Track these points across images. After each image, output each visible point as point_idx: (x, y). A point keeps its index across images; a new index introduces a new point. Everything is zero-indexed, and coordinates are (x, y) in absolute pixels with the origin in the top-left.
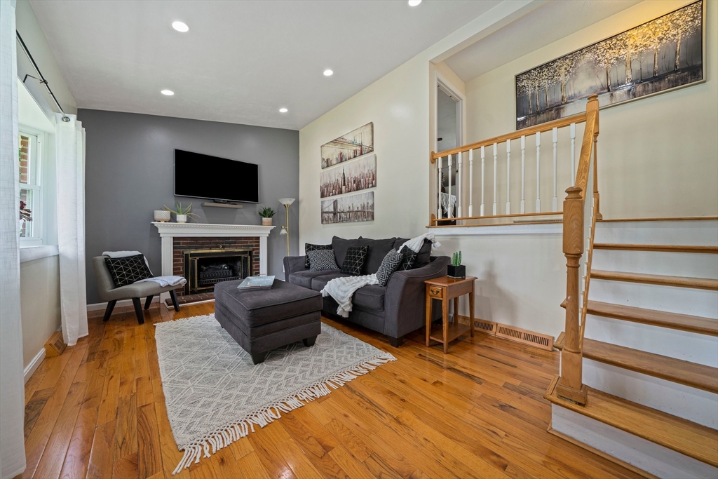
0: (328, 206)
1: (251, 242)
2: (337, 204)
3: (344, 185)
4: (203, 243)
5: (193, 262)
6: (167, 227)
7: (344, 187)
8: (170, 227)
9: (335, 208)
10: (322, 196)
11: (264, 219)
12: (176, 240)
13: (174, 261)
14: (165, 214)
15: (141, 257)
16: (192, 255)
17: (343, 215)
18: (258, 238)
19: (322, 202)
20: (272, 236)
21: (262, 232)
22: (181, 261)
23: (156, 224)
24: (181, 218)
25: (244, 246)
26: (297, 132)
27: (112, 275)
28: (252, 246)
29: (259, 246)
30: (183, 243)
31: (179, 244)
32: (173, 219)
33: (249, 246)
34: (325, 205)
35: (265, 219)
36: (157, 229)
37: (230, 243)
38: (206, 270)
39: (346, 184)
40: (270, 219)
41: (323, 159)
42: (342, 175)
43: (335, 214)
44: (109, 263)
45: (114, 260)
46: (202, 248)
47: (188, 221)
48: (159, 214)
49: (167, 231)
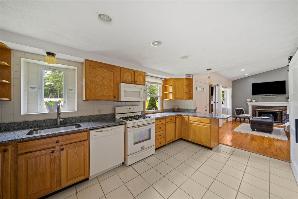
5: (257, 112)
8: (251, 103)
12: (253, 106)
15: (243, 109)
16: (257, 110)
18: (286, 107)
21: (288, 105)
22: (254, 111)
24: (254, 101)
25: (278, 109)
27: (237, 113)
30: (255, 107)
32: (251, 101)
33: (281, 109)
36: (247, 103)
37: (272, 108)
38: (263, 115)
44: (236, 110)
46: (261, 109)
47: (256, 101)
48: (248, 100)
49: (249, 104)
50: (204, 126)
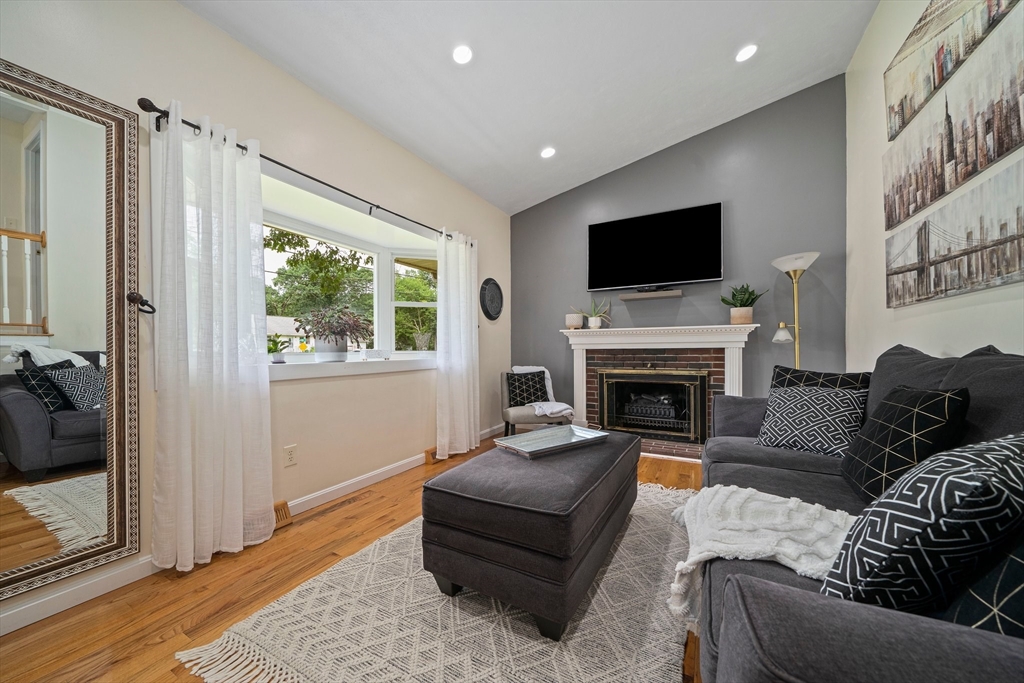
0: (904, 251)
1: (705, 359)
2: (927, 235)
3: (952, 156)
4: (624, 359)
5: (610, 386)
6: (578, 336)
7: (949, 168)
9: (923, 250)
10: (891, 224)
12: (590, 355)
13: (588, 382)
14: (576, 319)
15: (541, 374)
16: (608, 376)
17: (947, 269)
18: (722, 351)
19: (889, 243)
20: (754, 345)
21: (731, 337)
22: (595, 383)
23: (566, 332)
24: (594, 322)
25: (692, 366)
27: (510, 393)
28: (708, 366)
29: (723, 366)
30: (599, 359)
31: (593, 359)
32: (585, 324)
33: (700, 367)
34: (895, 251)
35: (735, 312)
36: (567, 338)
37: (665, 359)
38: (636, 401)
39: (958, 151)
40: (749, 310)
41: (891, 108)
42: (942, 129)
43: (921, 270)
44: (509, 379)
46: (622, 366)
47: (604, 325)
48: (569, 319)
49: (577, 340)
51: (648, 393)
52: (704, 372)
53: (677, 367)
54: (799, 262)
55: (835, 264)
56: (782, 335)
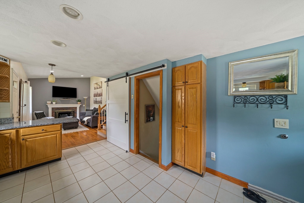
5: (57, 114)
6: (50, 105)
7: (97, 95)
8: (51, 105)
9: (96, 100)
10: (94, 96)
11: (78, 102)
12: (53, 108)
13: (52, 113)
14: (50, 102)
15: (43, 112)
16: (57, 112)
17: (97, 102)
18: (76, 107)
19: (94, 98)
20: (81, 107)
21: (78, 106)
22: (54, 113)
23: (47, 104)
24: (54, 103)
25: (72, 109)
26: (90, 78)
27: (37, 116)
29: (77, 109)
32: (52, 103)
36: (47, 106)
37: (68, 109)
38: (61, 115)
40: (80, 102)
41: (94, 87)
42: (97, 92)
44: (36, 114)
45: (37, 113)
46: (60, 110)
47: (56, 104)
48: (48, 102)
49: (50, 106)
50: (52, 136)
51: (63, 114)
52: (74, 110)
53: (70, 110)
54: (86, 98)
55: (89, 98)
56: (84, 106)
